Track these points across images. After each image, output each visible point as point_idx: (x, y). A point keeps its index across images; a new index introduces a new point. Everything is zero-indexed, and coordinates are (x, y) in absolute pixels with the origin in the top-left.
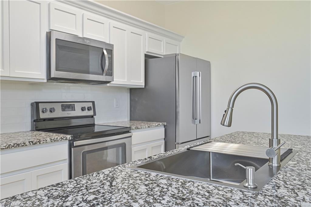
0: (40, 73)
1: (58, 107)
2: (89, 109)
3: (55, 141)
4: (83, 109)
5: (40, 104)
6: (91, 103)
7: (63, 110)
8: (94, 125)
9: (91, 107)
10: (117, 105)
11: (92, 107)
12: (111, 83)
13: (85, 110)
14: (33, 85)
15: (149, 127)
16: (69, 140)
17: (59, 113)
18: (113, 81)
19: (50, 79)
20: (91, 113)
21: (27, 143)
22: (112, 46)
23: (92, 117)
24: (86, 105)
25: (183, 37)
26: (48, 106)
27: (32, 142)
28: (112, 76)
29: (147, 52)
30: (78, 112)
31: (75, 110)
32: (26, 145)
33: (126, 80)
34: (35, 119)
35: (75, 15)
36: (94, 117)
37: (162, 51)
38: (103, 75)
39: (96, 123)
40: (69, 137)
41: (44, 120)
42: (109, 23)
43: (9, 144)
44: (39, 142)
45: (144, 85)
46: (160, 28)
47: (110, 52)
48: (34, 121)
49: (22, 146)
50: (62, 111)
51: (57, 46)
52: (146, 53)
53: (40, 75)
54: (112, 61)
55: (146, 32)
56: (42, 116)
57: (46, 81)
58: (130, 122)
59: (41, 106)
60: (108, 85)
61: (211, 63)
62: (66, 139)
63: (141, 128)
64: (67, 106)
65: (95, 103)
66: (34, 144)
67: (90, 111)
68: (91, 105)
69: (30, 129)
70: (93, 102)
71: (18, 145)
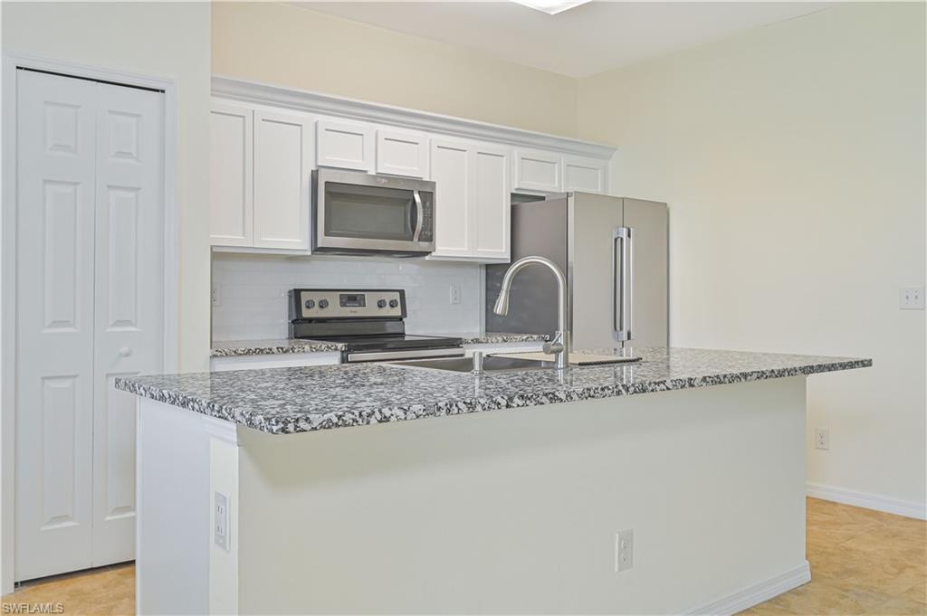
0: (299, 241)
1: (334, 300)
2: (393, 304)
3: (317, 350)
4: (381, 304)
5: (302, 293)
6: (398, 293)
7: (343, 304)
8: (403, 335)
9: (395, 300)
10: (456, 299)
11: (399, 301)
12: (433, 254)
13: (385, 306)
14: (292, 259)
15: (505, 341)
16: (342, 352)
17: (335, 310)
18: (435, 250)
19: (317, 250)
20: (397, 312)
21: (275, 350)
22: (433, 184)
23: (401, 319)
24: (388, 297)
25: (615, 149)
26: (317, 298)
27: (282, 349)
28: (431, 241)
29: (517, 189)
30: (370, 310)
31: (364, 306)
32: (273, 353)
33: (466, 249)
34: (294, 318)
35: (361, 135)
36: (404, 320)
37: (557, 185)
38: (412, 240)
39: (406, 333)
40: (340, 345)
41: (310, 320)
42: (431, 140)
43: (249, 348)
44: (293, 349)
45: (509, 257)
46: (549, 138)
47: (428, 197)
48: (293, 322)
49: (267, 353)
50: (342, 306)
51: (328, 193)
52: (514, 192)
53: (300, 243)
54: (432, 214)
55: (513, 147)
56: (306, 313)
57: (309, 253)
58: (487, 335)
59: (305, 297)
60: (427, 258)
61: (669, 205)
62: (336, 349)
63: (487, 342)
64: (352, 298)
65: (406, 293)
66: (285, 352)
67: (396, 308)
68: (397, 296)
69: (287, 336)
70: (402, 293)
71: (262, 351)
